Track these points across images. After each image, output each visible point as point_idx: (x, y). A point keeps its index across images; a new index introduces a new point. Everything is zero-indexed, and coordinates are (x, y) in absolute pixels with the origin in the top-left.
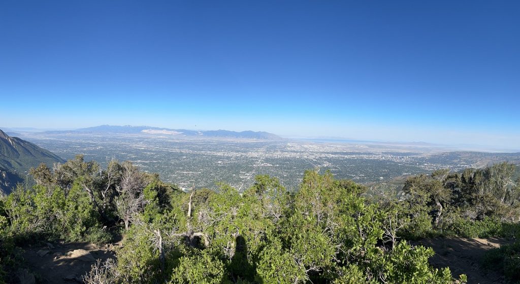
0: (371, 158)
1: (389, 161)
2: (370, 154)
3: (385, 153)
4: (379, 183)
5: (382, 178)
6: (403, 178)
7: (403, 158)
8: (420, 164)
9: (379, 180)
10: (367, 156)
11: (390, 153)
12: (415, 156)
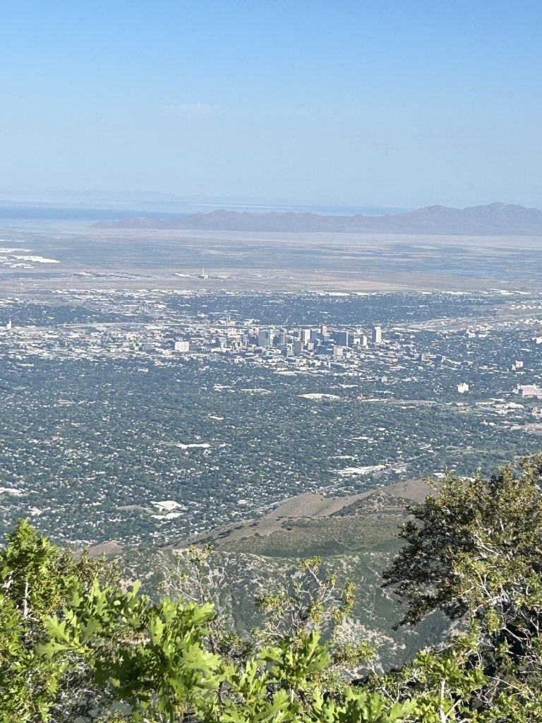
0: (78, 353)
1: (224, 369)
2: (64, 314)
3: (195, 306)
4: (151, 548)
5: (169, 508)
6: (340, 504)
7: (339, 339)
8: (484, 387)
9: (149, 525)
10: (49, 334)
11: (236, 302)
12: (442, 326)
